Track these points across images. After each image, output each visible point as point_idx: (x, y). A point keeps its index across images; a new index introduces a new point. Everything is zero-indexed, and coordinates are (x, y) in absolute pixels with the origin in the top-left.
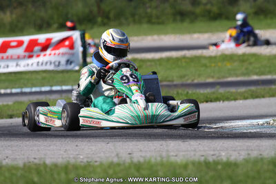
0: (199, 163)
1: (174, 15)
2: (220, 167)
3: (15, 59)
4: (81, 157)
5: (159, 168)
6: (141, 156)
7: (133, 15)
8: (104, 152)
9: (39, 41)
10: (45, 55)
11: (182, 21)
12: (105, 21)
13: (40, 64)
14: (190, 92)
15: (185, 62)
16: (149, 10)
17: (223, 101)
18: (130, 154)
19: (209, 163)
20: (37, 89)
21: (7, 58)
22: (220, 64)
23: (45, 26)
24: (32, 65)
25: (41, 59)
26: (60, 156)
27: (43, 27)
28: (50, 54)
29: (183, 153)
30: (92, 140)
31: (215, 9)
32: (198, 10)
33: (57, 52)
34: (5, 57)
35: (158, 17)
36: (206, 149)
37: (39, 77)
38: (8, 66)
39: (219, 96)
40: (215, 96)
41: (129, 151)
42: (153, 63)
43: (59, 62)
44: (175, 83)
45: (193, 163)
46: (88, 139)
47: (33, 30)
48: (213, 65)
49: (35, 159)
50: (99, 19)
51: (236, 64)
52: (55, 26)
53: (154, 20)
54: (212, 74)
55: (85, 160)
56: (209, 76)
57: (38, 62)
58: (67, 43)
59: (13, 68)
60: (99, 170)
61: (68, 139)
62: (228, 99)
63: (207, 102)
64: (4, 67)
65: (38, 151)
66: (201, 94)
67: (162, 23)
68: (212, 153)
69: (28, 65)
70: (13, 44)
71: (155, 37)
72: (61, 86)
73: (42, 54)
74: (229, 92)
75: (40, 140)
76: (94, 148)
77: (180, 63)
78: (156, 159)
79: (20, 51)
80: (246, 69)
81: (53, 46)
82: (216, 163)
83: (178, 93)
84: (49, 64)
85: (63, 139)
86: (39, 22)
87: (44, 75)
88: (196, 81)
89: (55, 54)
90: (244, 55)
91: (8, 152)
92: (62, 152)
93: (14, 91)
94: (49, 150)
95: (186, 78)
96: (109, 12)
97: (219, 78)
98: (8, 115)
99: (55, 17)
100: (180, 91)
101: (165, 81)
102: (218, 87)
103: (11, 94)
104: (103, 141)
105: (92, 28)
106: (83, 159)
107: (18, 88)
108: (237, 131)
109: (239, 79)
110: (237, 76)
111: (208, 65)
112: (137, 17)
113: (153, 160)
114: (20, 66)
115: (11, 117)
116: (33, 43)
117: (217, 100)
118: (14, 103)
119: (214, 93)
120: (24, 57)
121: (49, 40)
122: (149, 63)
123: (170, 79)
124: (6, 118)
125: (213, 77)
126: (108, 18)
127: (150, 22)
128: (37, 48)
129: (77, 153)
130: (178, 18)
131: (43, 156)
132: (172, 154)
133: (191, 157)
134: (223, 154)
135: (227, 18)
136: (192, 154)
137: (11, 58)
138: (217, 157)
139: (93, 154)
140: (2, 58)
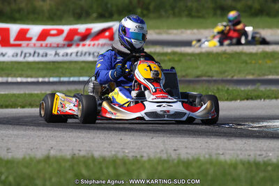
0: (249, 162)
1: (215, 9)
2: (270, 168)
3: (54, 47)
4: (127, 151)
5: (208, 166)
6: (187, 153)
7: (173, 8)
8: (149, 147)
9: (79, 31)
10: (84, 45)
12: (145, 12)
13: (79, 54)
14: (231, 89)
15: (225, 57)
16: (189, 4)
17: (264, 99)
18: (175, 150)
19: (259, 163)
20: (76, 79)
21: (46, 46)
22: (260, 62)
23: (84, 15)
24: (71, 54)
25: (80, 49)
26: (105, 150)
27: (82, 16)
28: (89, 45)
29: (230, 152)
30: (136, 134)
31: (257, 6)
33: (96, 42)
34: (44, 45)
35: (198, 11)
36: (252, 148)
37: (77, 66)
38: (46, 55)
39: (260, 94)
40: (256, 94)
41: (175, 147)
42: (193, 58)
43: (98, 53)
44: (214, 78)
45: (243, 163)
46: (131, 133)
47: (72, 19)
48: (253, 62)
49: (80, 151)
50: (139, 10)
51: (277, 62)
52: (95, 15)
53: (193, 14)
54: (252, 71)
55: (131, 155)
56: (249, 73)
57: (77, 53)
58: (107, 34)
59: (51, 57)
60: (147, 165)
61: (111, 132)
62: (269, 97)
63: (247, 99)
64: (42, 56)
65: (83, 143)
66: (242, 91)
67: (202, 17)
68: (259, 153)
69: (67, 55)
70: (53, 32)
71: (195, 31)
73: (82, 43)
74: (270, 90)
75: (84, 131)
76: (138, 142)
77: (220, 59)
78: (204, 157)
79: (60, 40)
81: (92, 36)
82: (266, 164)
83: (218, 89)
84: (87, 54)
85: (106, 132)
86: (78, 11)
87: (83, 64)
88: (235, 78)
89: (94, 45)
91: (53, 143)
92: (106, 145)
93: (52, 79)
94: (93, 142)
95: (227, 74)
96: (149, 4)
97: (259, 75)
99: (95, 6)
100: (220, 87)
101: (205, 76)
102: (259, 84)
103: (49, 83)
104: (146, 136)
106: (128, 153)
107: (57, 76)
110: (278, 74)
111: (249, 61)
112: (177, 10)
113: (202, 158)
114: (58, 55)
116: (73, 33)
117: (258, 97)
119: (254, 90)
120: (64, 46)
121: (88, 30)
122: (189, 58)
123: (210, 74)
125: (253, 74)
126: (148, 9)
127: (190, 15)
128: (76, 38)
129: (122, 147)
130: (219, 12)
131: (88, 149)
132: (219, 152)
133: (238, 156)
134: (271, 154)
135: (269, 15)
136: (239, 152)
137: (50, 46)
138: (265, 157)
139: (138, 148)
140: (41, 46)
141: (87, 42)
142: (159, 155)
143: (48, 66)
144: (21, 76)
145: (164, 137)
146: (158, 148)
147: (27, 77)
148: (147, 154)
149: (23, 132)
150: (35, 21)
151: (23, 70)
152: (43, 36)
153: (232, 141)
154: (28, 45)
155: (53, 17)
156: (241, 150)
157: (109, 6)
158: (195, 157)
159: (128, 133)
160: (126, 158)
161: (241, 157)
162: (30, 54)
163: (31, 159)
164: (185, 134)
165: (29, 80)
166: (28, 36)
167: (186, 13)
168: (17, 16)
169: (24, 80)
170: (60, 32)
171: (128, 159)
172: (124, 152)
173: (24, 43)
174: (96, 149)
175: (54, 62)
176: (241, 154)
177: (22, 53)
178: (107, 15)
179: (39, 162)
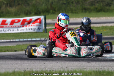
0: (96, 71)
1: (82, 9)
2: (105, 73)
3: (17, 27)
4: (47, 68)
6: (71, 68)
7: (65, 10)
8: (56, 66)
9: (27, 20)
11: (85, 12)
12: (54, 12)
13: (27, 29)
16: (72, 8)
18: (66, 67)
19: (100, 72)
20: (26, 40)
21: (14, 27)
22: (101, 30)
23: (29, 13)
24: (24, 30)
25: (28, 27)
26: (38, 68)
28: (31, 26)
29: (89, 67)
30: (50, 61)
31: (99, 8)
32: (92, 8)
33: (34, 24)
34: (13, 26)
35: (75, 10)
36: (98, 66)
37: (27, 35)
38: (14, 30)
41: (66, 66)
43: (35, 29)
45: (94, 72)
46: (49, 61)
47: (24, 15)
48: (98, 30)
49: (28, 69)
50: (51, 11)
51: (108, 30)
52: (33, 13)
53: (74, 12)
55: (48, 70)
58: (38, 21)
59: (16, 31)
61: (40, 61)
64: (12, 31)
65: (29, 65)
67: (77, 13)
68: (101, 67)
69: (22, 30)
70: (16, 21)
71: (74, 19)
72: (36, 38)
73: (28, 25)
75: (29, 61)
76: (51, 65)
79: (19, 24)
80: (112, 32)
81: (33, 22)
82: (104, 72)
85: (39, 61)
86: (26, 12)
87: (29, 34)
89: (33, 25)
90: (111, 26)
91: (16, 66)
92: (38, 66)
93: (16, 40)
94: (33, 65)
96: (55, 8)
98: (15, 50)
99: (33, 10)
103: (15, 42)
104: (55, 62)
105: (48, 14)
106: (47, 69)
107: (18, 39)
108: (110, 58)
109: (109, 36)
110: (108, 35)
112: (67, 10)
113: (77, 70)
114: (19, 30)
115: (16, 51)
116: (24, 21)
118: (17, 45)
120: (21, 26)
121: (31, 20)
124: (14, 51)
126: (55, 10)
127: (72, 12)
128: (26, 23)
129: (45, 66)
130: (84, 11)
131: (31, 68)
132: (84, 67)
133: (92, 69)
134: (105, 68)
135: (104, 11)
136: (92, 67)
137: (15, 27)
138: (103, 69)
139: (51, 67)
140: (12, 27)
141: (30, 25)
142: (60, 70)
143: (15, 35)
144: (3, 39)
145: (62, 62)
146: (59, 66)
147: (6, 39)
148: (55, 69)
149: (4, 62)
150: (9, 17)
151: (4, 37)
152: (12, 23)
153: (90, 63)
154: (6, 27)
155: (16, 15)
156: (93, 66)
157: (39, 9)
158: (74, 70)
159: (47, 61)
160: (46, 71)
161: (93, 69)
162: (7, 30)
163: (8, 73)
164: (71, 61)
165: (7, 41)
166: (6, 23)
167: (70, 11)
168: (1, 15)
169: (5, 41)
170: (19, 21)
171: (47, 72)
172: (46, 69)
173: (4, 26)
174: (34, 68)
175: (17, 33)
176: (94, 68)
177: (4, 30)
178: (38, 13)
179: (11, 74)
